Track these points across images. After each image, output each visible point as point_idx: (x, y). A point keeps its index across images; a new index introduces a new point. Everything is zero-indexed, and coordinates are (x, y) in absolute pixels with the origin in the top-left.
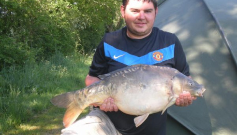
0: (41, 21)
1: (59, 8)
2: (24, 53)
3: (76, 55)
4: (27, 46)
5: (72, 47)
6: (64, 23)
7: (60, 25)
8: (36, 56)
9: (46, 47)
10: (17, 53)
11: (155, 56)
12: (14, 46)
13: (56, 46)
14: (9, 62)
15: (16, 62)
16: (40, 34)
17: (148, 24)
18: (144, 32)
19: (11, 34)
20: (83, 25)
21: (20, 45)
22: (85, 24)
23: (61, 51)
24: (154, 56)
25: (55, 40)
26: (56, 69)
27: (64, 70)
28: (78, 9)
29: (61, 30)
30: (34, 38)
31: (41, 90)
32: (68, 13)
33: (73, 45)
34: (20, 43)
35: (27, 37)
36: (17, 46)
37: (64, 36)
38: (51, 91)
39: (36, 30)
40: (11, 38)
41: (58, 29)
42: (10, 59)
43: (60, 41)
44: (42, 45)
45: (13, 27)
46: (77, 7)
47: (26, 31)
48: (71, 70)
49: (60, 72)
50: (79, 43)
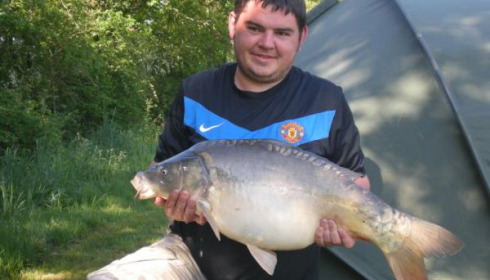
0: (76, 56)
1: (112, 30)
2: (37, 121)
3: (147, 127)
4: (44, 109)
5: (139, 111)
6: (124, 61)
7: (116, 66)
8: (63, 129)
9: (85, 112)
10: (21, 123)
11: (287, 131)
12: (15, 107)
13: (105, 107)
14: (7, 141)
15: (20, 141)
16: (74, 85)
17: (280, 60)
18: (270, 76)
19: (11, 84)
20: (164, 66)
21: (28, 106)
22: (168, 65)
23: (116, 119)
24: (283, 132)
25: (104, 96)
26: (104, 155)
27: (120, 159)
28: (153, 32)
29: (116, 75)
30: (60, 93)
31: (69, 200)
32: (133, 41)
33: (142, 106)
34: (30, 102)
35: (46, 90)
36: (23, 108)
37: (123, 88)
38: (89, 202)
39: (63, 76)
40: (9, 91)
41: (110, 74)
42: (8, 134)
43: (115, 98)
44: (77, 107)
45: (16, 68)
46: (151, 30)
47: (43, 77)
48: (135, 158)
49: (112, 163)
50: (154, 102)
